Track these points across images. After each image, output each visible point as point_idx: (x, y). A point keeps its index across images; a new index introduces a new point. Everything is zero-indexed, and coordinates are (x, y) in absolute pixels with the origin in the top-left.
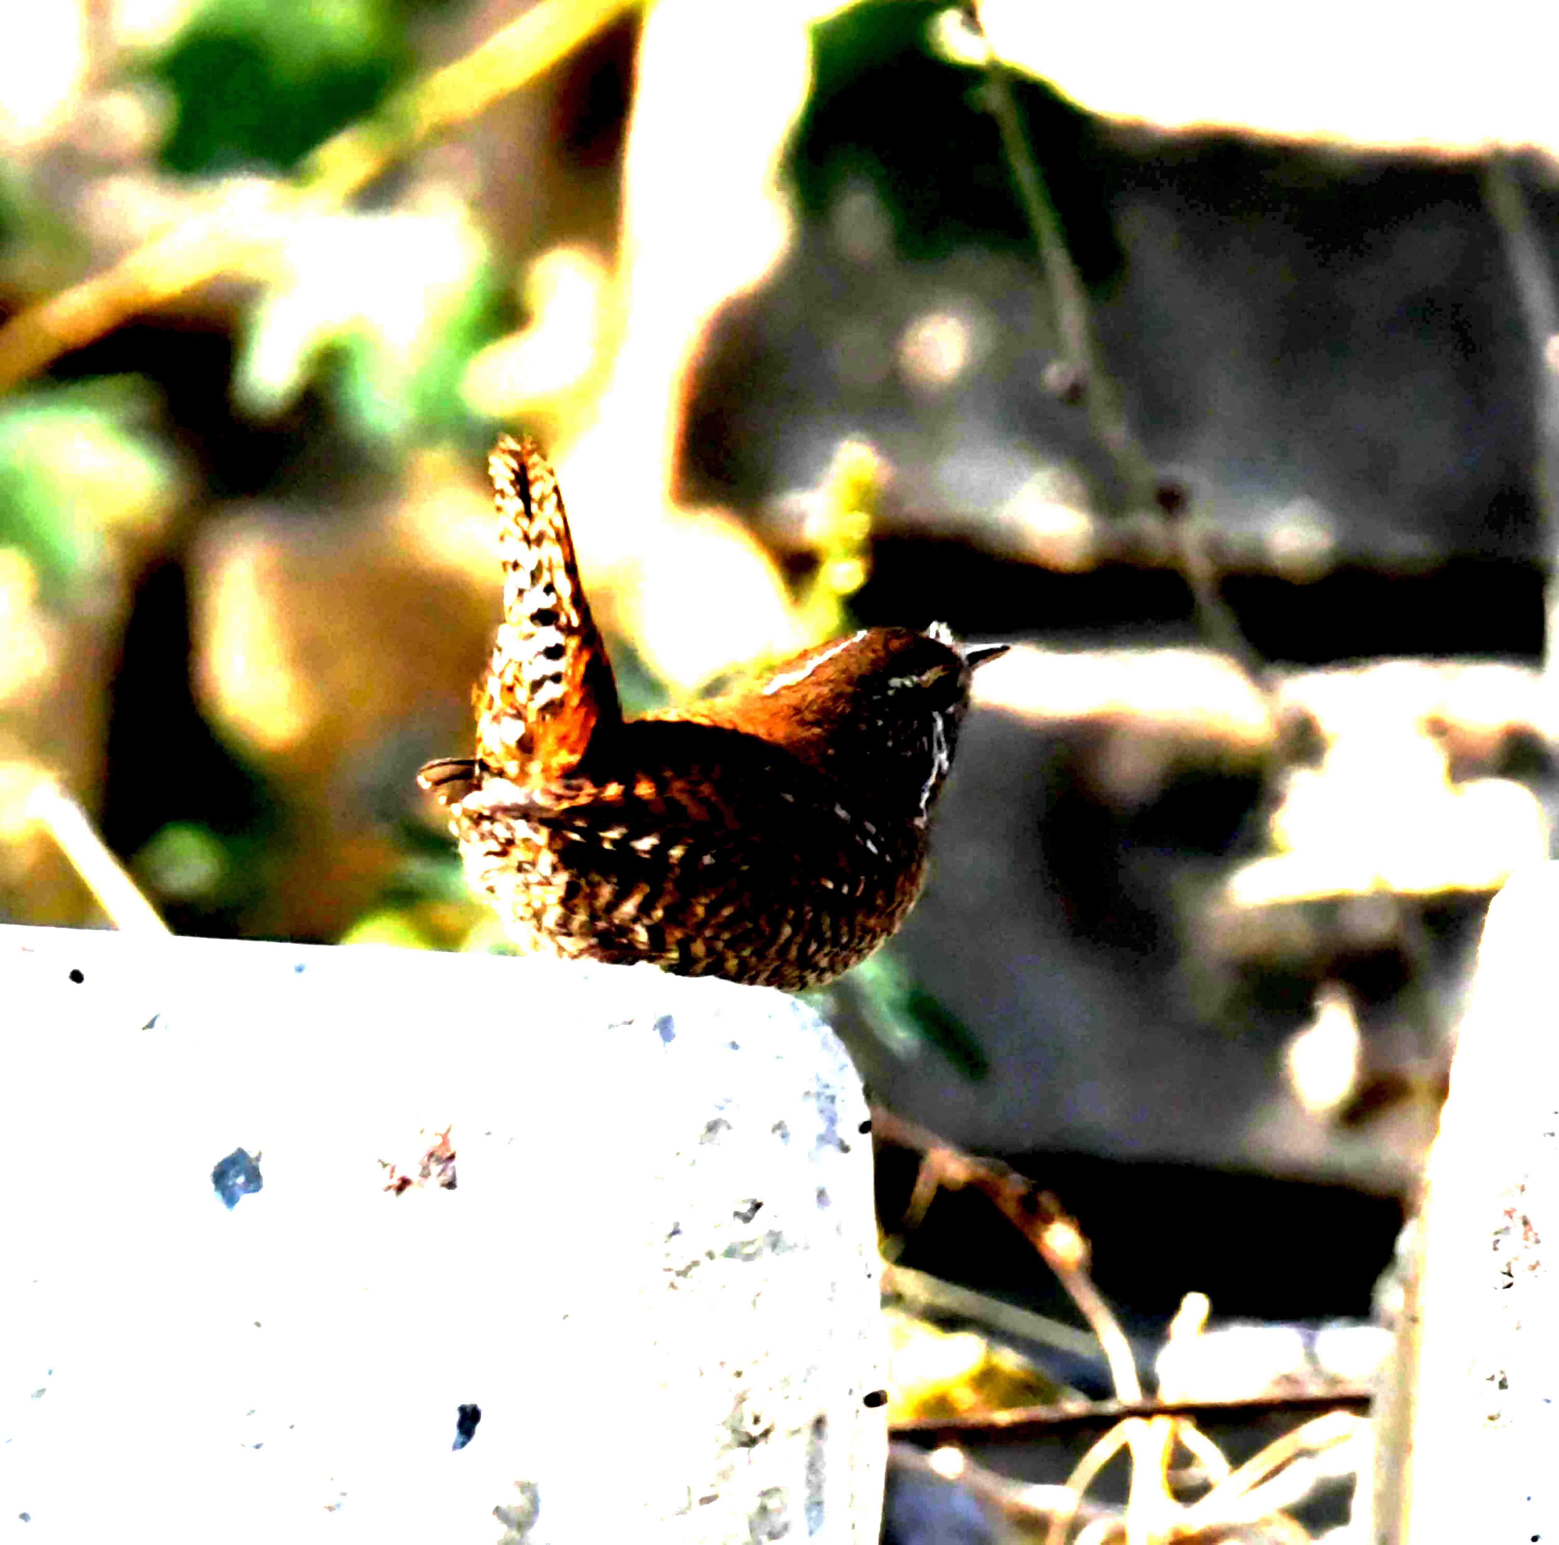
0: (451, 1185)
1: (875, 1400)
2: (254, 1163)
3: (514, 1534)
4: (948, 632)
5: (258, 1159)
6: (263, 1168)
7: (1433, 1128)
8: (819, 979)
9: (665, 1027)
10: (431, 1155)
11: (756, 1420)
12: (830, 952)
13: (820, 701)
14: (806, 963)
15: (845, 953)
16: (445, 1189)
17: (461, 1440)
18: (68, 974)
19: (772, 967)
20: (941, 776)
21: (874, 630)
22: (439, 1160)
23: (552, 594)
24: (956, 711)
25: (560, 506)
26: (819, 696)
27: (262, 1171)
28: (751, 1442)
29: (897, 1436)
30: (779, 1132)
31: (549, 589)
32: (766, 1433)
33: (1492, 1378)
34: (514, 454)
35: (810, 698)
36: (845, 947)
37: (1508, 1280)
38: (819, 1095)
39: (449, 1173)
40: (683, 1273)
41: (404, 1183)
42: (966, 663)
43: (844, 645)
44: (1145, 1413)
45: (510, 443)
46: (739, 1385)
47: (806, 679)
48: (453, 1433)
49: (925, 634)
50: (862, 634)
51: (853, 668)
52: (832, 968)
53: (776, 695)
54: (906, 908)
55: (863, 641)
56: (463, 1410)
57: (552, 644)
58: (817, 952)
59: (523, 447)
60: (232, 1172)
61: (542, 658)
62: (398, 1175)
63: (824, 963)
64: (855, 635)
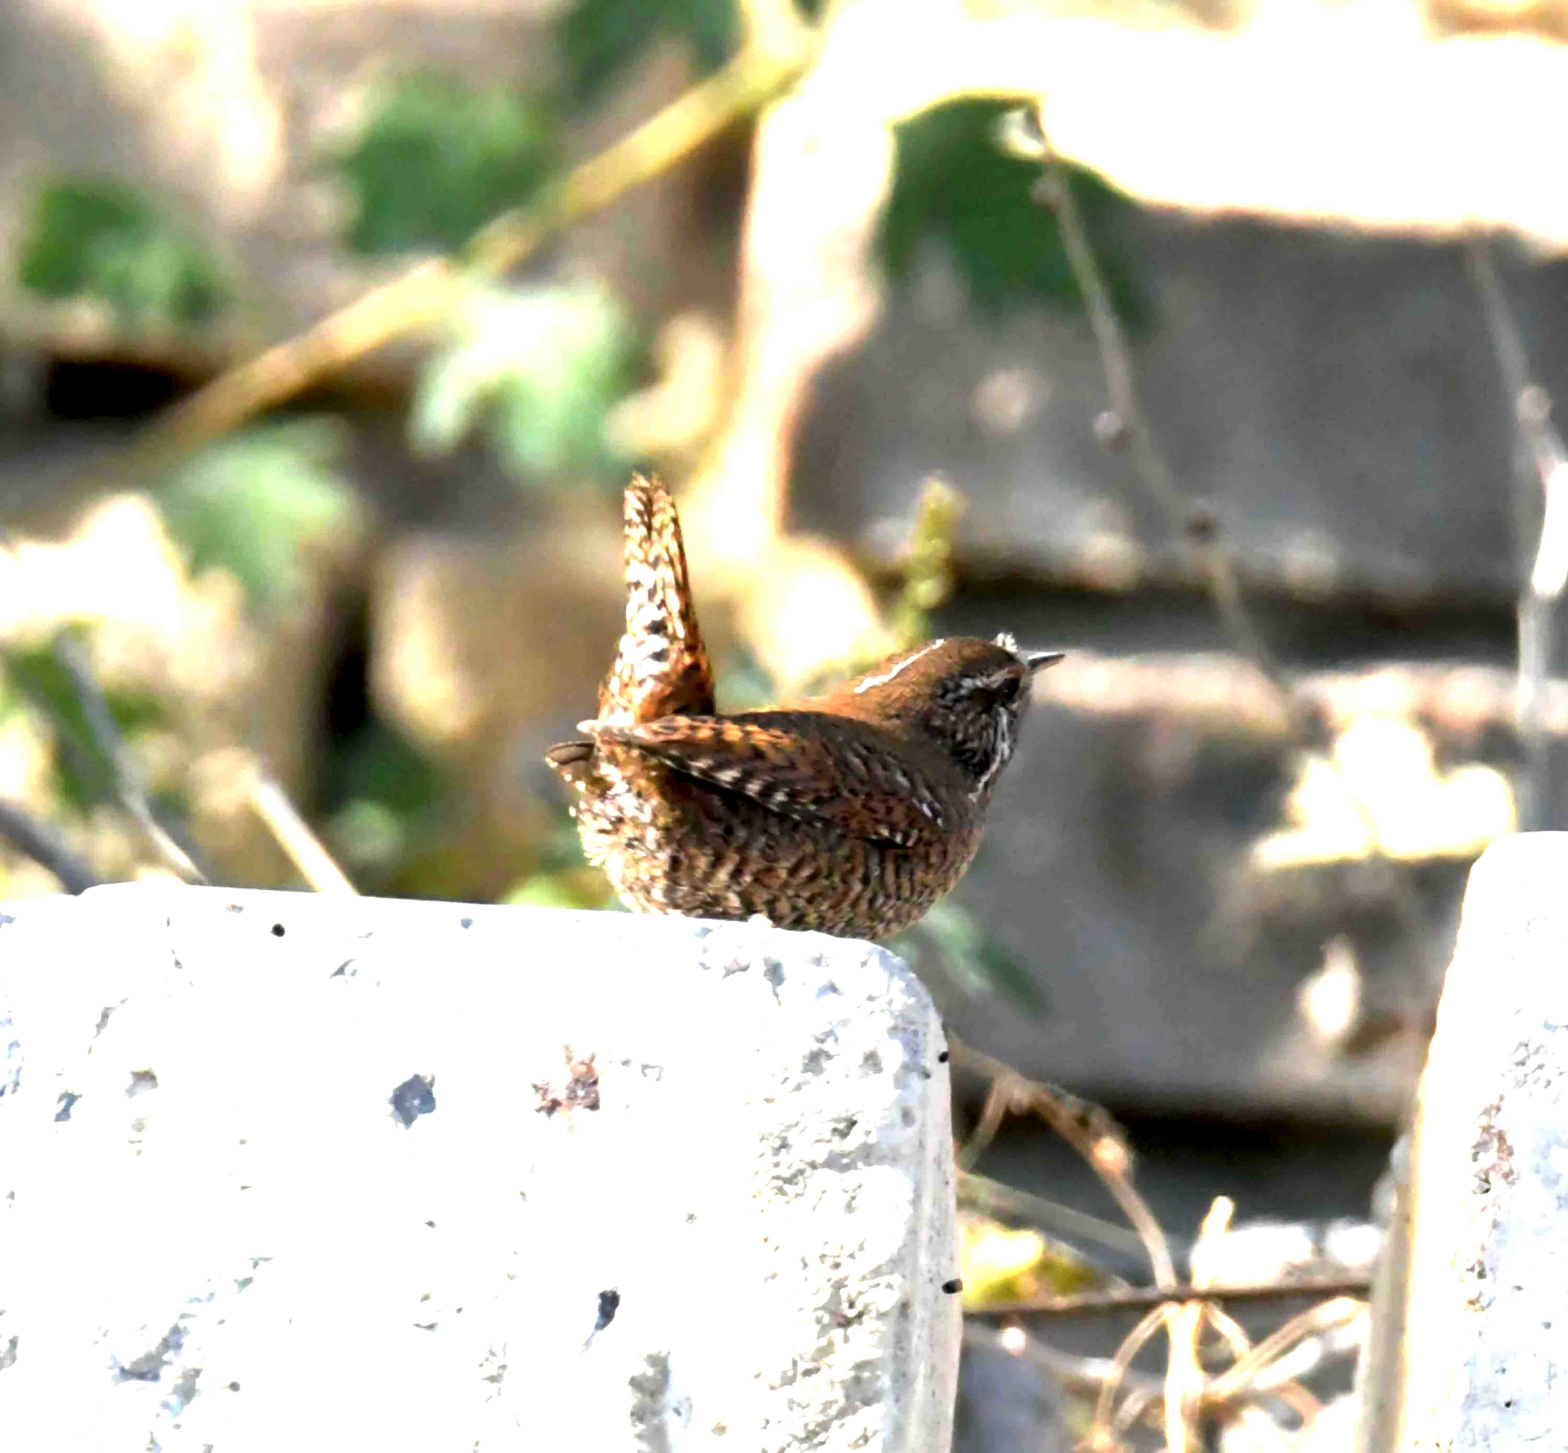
0: (594, 1106)
1: (951, 1288)
2: (428, 1087)
3: (648, 1400)
4: (1013, 641)
5: (431, 1084)
6: (436, 1092)
7: (1423, 1058)
8: (887, 929)
9: (775, 973)
10: (577, 1081)
11: (852, 1305)
12: (894, 905)
13: (903, 699)
14: (875, 915)
15: (907, 906)
16: (588, 1111)
17: (602, 1323)
18: (271, 928)
19: (846, 919)
20: (1003, 762)
21: (950, 639)
22: (584, 1085)
23: (664, 609)
24: (1019, 707)
25: (677, 534)
26: (901, 695)
27: (435, 1095)
28: (846, 1323)
29: (969, 1317)
30: (870, 1062)
31: (663, 604)
32: (860, 1315)
33: (1472, 1269)
34: (643, 490)
35: (895, 696)
36: (907, 901)
37: (1486, 1186)
38: (905, 1030)
39: (593, 1096)
40: (790, 1181)
41: (553, 1106)
42: (1028, 668)
43: (924, 652)
44: (1180, 1298)
45: (642, 482)
46: (837, 1275)
47: (892, 680)
48: (594, 1315)
49: (993, 643)
50: (940, 642)
51: (932, 670)
52: (898, 918)
53: (866, 693)
54: (959, 868)
55: (940, 648)
56: (603, 1296)
57: (658, 649)
58: (882, 906)
59: (652, 484)
60: (409, 1096)
61: (651, 661)
62: (550, 1097)
63: (890, 914)
64: (934, 643)
